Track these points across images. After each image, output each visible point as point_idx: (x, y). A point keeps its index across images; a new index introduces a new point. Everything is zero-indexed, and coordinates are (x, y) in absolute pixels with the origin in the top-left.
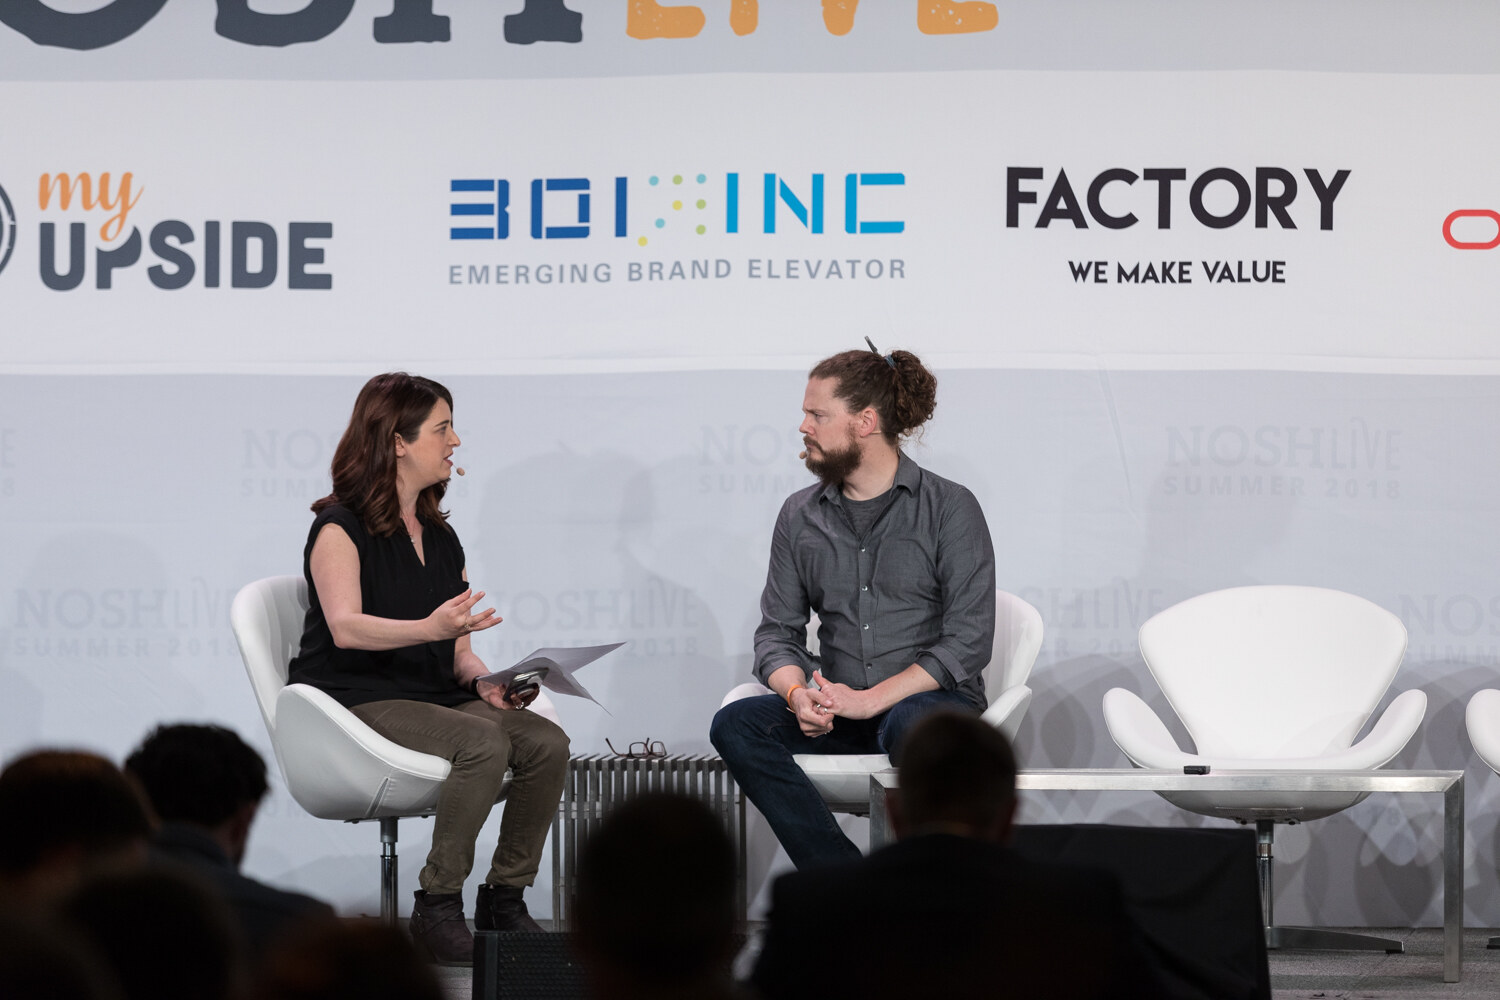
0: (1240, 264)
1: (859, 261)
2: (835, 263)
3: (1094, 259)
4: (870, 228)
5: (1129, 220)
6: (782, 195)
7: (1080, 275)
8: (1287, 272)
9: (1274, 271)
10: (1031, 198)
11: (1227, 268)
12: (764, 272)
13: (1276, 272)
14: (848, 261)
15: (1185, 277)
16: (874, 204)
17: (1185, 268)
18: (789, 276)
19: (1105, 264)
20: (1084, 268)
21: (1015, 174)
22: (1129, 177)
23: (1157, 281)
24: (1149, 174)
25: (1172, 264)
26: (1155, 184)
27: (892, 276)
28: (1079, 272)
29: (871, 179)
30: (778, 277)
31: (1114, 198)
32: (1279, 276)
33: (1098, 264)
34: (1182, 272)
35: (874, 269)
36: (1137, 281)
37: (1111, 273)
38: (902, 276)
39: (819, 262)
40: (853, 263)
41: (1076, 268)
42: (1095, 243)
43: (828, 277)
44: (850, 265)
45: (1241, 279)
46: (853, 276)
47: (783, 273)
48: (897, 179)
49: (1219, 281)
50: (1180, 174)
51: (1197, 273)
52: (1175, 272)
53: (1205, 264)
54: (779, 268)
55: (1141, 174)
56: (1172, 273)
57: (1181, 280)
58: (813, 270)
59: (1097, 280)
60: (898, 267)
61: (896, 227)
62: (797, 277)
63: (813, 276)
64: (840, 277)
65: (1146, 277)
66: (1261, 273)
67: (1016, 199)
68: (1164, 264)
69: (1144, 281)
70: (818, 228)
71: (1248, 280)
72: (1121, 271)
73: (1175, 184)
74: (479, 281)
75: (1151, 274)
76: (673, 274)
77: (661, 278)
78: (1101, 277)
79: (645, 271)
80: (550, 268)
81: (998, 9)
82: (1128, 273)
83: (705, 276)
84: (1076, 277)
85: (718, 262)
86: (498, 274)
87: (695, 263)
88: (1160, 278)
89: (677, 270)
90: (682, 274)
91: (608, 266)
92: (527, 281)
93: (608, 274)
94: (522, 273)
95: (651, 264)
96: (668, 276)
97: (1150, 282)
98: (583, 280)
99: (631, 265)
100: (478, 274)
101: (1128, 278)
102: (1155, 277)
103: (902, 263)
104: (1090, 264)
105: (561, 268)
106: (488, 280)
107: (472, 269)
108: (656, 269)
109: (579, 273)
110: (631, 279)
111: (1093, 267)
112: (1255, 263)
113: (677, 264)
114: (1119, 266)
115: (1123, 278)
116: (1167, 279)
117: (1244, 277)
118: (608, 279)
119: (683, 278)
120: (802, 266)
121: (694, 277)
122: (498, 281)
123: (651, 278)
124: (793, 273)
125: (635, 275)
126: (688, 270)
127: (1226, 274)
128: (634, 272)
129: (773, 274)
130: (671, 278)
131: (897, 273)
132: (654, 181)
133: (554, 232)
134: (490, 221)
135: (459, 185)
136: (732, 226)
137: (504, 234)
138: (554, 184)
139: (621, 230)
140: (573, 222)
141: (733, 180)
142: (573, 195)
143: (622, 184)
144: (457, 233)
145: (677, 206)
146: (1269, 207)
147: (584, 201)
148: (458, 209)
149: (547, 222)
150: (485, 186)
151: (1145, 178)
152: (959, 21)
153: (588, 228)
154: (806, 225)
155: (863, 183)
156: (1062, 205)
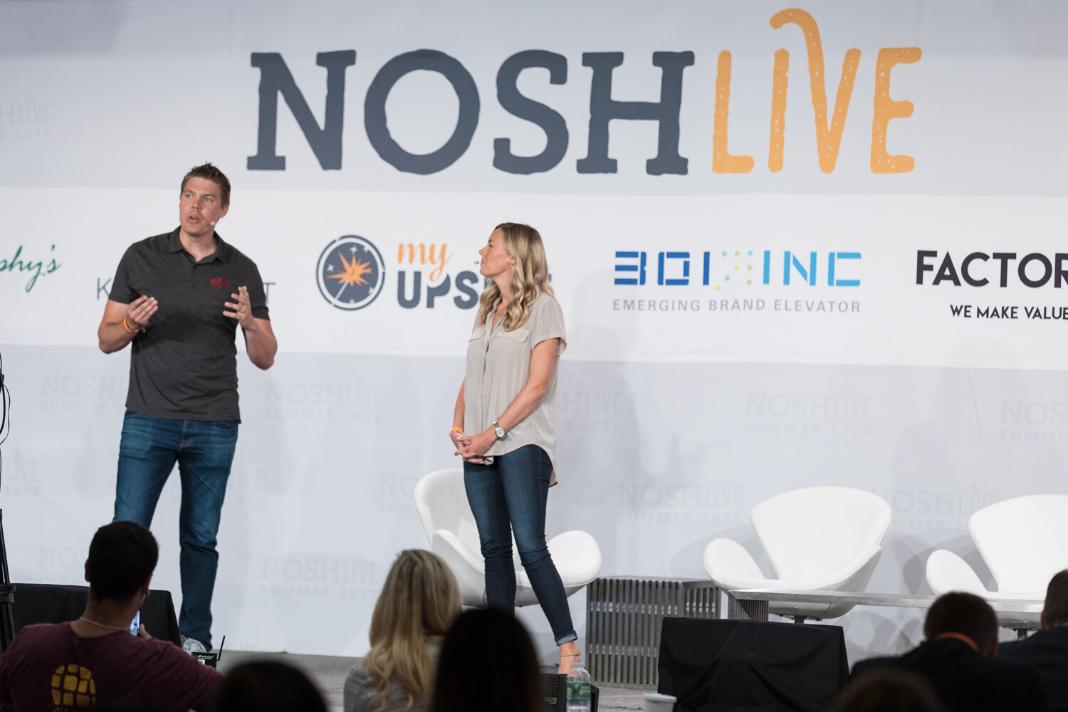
0: (1045, 308)
1: (835, 302)
2: (821, 303)
3: (964, 304)
4: (842, 283)
5: (984, 282)
6: (794, 263)
7: (956, 313)
10: (930, 268)
11: (1038, 310)
12: (783, 307)
13: (1065, 313)
14: (829, 302)
15: (1014, 315)
16: (844, 269)
17: (1014, 310)
18: (796, 310)
19: (970, 307)
20: (959, 309)
21: (922, 254)
22: (984, 257)
23: (999, 317)
24: (996, 256)
25: (1007, 308)
26: (999, 261)
27: (853, 310)
28: (956, 311)
29: (842, 255)
30: (790, 310)
31: (976, 270)
32: (1067, 316)
33: (966, 307)
34: (1013, 312)
35: (843, 307)
36: (987, 316)
37: (973, 312)
38: (858, 310)
39: (813, 302)
40: (832, 303)
41: (954, 309)
42: (964, 294)
44: (830, 304)
45: (1045, 317)
46: (831, 310)
47: (793, 308)
48: (857, 256)
49: (1034, 318)
50: (1013, 256)
51: (1021, 313)
52: (1009, 313)
53: (1026, 308)
54: (791, 305)
55: (991, 256)
56: (1006, 313)
57: (1012, 317)
58: (810, 306)
59: (965, 316)
60: (856, 306)
61: (856, 283)
62: (801, 310)
63: (809, 310)
64: (824, 310)
65: (993, 315)
66: (1057, 314)
67: (922, 268)
68: (1003, 308)
69: (991, 317)
70: (813, 282)
71: (1050, 318)
72: (979, 311)
73: (1010, 262)
74: (629, 308)
75: (995, 313)
76: (733, 307)
77: (727, 309)
78: (968, 314)
79: (718, 305)
80: (667, 302)
81: (915, 161)
82: (983, 312)
83: (751, 308)
84: (954, 314)
85: (758, 301)
86: (640, 305)
87: (746, 301)
88: (1000, 315)
89: (736, 305)
90: (738, 307)
91: (698, 302)
92: (655, 309)
93: (698, 307)
94: (652, 304)
95: (722, 301)
96: (731, 306)
97: (995, 318)
98: (685, 309)
99: (711, 302)
100: (629, 305)
101: (983, 315)
102: (998, 315)
103: (858, 304)
104: (962, 307)
105: (673, 302)
106: (633, 308)
107: (626, 301)
108: (724, 304)
109: (683, 305)
110: (710, 309)
111: (963, 308)
112: (1053, 308)
113: (736, 301)
114: (978, 309)
115: (980, 315)
116: (1004, 316)
117: (1047, 316)
118: (699, 309)
119: (739, 309)
120: (804, 304)
121: (745, 309)
122: (639, 309)
123: (721, 309)
124: (798, 308)
125: (713, 307)
126: (741, 305)
127: (1037, 314)
128: (712, 305)
129: (788, 308)
130: (732, 309)
131: (855, 309)
132: (724, 254)
133: (670, 282)
134: (636, 275)
135: (619, 254)
136: (766, 281)
137: (643, 282)
138: (671, 255)
139: (706, 281)
140: (680, 276)
141: (767, 254)
142: (681, 261)
143: (707, 255)
144: (618, 282)
145: (737, 268)
146: (1062, 277)
147: (687, 265)
148: (619, 268)
149: (667, 276)
150: (634, 255)
151: (994, 258)
152: (893, 166)
153: (688, 280)
154: (806, 281)
155: (838, 258)
156: (947, 272)
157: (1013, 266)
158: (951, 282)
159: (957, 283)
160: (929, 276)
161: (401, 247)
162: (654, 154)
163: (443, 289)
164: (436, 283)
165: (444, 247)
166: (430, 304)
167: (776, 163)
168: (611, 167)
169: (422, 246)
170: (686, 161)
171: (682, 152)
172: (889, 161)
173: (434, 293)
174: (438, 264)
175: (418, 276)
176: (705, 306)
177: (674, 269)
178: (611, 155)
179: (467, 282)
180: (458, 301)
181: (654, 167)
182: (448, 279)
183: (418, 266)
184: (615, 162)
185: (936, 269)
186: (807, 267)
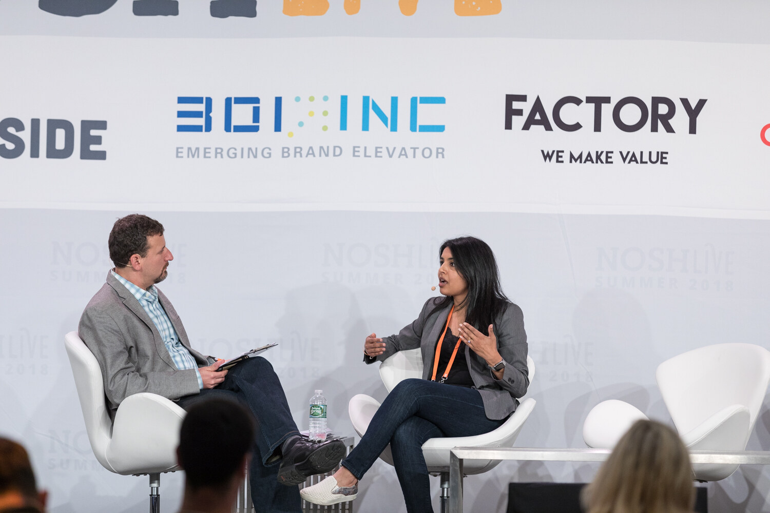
0: (642, 153)
1: (418, 148)
2: (403, 149)
3: (556, 149)
4: (424, 129)
5: (577, 127)
6: (373, 108)
7: (548, 159)
8: (669, 158)
9: (661, 158)
10: (519, 112)
11: (634, 155)
12: (362, 153)
13: (662, 158)
14: (411, 148)
15: (609, 160)
16: (427, 114)
17: (610, 155)
18: (376, 156)
19: (563, 152)
20: (550, 154)
21: (510, 99)
22: (577, 101)
23: (593, 162)
24: (589, 100)
25: (602, 152)
26: (592, 106)
27: (437, 157)
28: (547, 156)
29: (425, 100)
30: (370, 157)
31: (569, 114)
32: (664, 161)
33: (558, 152)
34: (607, 157)
35: (427, 153)
36: (581, 162)
37: (566, 157)
38: (443, 157)
39: (395, 148)
40: (415, 149)
41: (546, 154)
42: (556, 139)
43: (399, 157)
44: (413, 150)
45: (642, 162)
46: (414, 157)
47: (373, 155)
48: (441, 100)
49: (629, 163)
50: (607, 100)
51: (616, 158)
52: (603, 157)
53: (621, 153)
54: (371, 152)
55: (584, 100)
56: (601, 157)
57: (607, 162)
58: (391, 153)
59: (558, 161)
60: (440, 152)
61: (440, 129)
62: (381, 157)
63: (391, 156)
64: (407, 157)
65: (586, 160)
66: (654, 159)
67: (510, 113)
68: (597, 152)
69: (585, 162)
70: (394, 128)
71: (646, 163)
72: (572, 156)
73: (604, 106)
74: (193, 156)
75: (589, 158)
76: (308, 154)
77: (301, 156)
78: (560, 159)
79: (292, 152)
80: (236, 150)
82: (576, 157)
83: (327, 155)
84: (545, 160)
85: (335, 147)
86: (205, 153)
87: (321, 148)
88: (594, 160)
89: (311, 152)
90: (313, 154)
91: (270, 149)
92: (222, 157)
93: (270, 154)
94: (219, 152)
95: (296, 148)
96: (306, 155)
97: (589, 163)
98: (255, 157)
99: (283, 148)
100: (193, 153)
101: (576, 160)
102: (592, 161)
103: (443, 150)
104: (554, 151)
105: (242, 149)
106: (198, 157)
107: (189, 149)
108: (298, 151)
109: (251, 152)
110: (283, 157)
111: (555, 154)
112: (650, 153)
113: (311, 148)
114: (571, 153)
115: (573, 160)
116: (599, 161)
117: (644, 160)
118: (270, 157)
119: (314, 156)
120: (384, 151)
121: (320, 156)
122: (205, 157)
123: (295, 156)
124: (379, 154)
125: (286, 155)
126: (317, 152)
127: (633, 159)
128: (285, 152)
129: (367, 155)
130: (307, 156)
131: (440, 155)
132: (298, 99)
133: (239, 129)
134: (201, 122)
135: (181, 100)
136: (343, 126)
137: (208, 128)
138: (239, 101)
139: (278, 128)
140: (249, 122)
141: (344, 99)
142: (250, 107)
143: (278, 101)
144: (181, 128)
145: (311, 114)
146: (659, 120)
147: (256, 112)
148: (181, 114)
149: (235, 122)
150: (198, 100)
151: (587, 102)
152: (479, 8)
153: (258, 126)
154: (387, 126)
155: (421, 102)
156: (538, 117)
158: (542, 127)
160: (518, 122)
176: (277, 153)
177: (242, 114)
185: (526, 114)
186: (388, 112)
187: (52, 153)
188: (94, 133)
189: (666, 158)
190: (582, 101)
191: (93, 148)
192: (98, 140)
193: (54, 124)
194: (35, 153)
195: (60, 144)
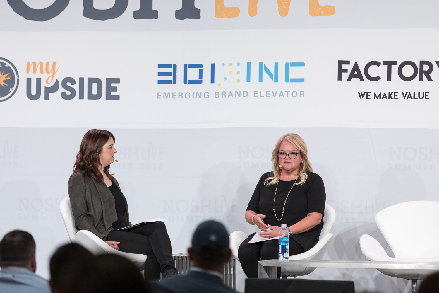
0: (414, 93)
1: (290, 92)
2: (282, 92)
3: (366, 91)
4: (293, 80)
5: (378, 78)
6: (265, 69)
7: (362, 97)
8: (430, 96)
9: (425, 95)
10: (346, 71)
11: (410, 94)
12: (259, 95)
13: (426, 96)
14: (286, 92)
15: (396, 97)
16: (294, 72)
17: (396, 94)
18: (267, 96)
19: (370, 93)
20: (363, 94)
21: (340, 63)
22: (378, 64)
23: (387, 99)
24: (385, 63)
25: (392, 93)
26: (386, 66)
27: (300, 96)
28: (361, 95)
29: (293, 64)
30: (263, 97)
31: (373, 71)
32: (427, 97)
33: (367, 93)
34: (395, 96)
35: (295, 94)
36: (380, 98)
37: (372, 96)
39: (277, 92)
40: (288, 92)
41: (360, 94)
42: (366, 85)
43: (279, 97)
44: (287, 93)
45: (414, 98)
46: (288, 97)
47: (265, 96)
48: (302, 64)
49: (407, 99)
50: (395, 63)
51: (400, 96)
52: (393, 96)
53: (403, 93)
54: (264, 94)
55: (382, 63)
56: (392, 96)
57: (395, 98)
58: (275, 95)
59: (367, 98)
60: (302, 94)
61: (302, 80)
62: (269, 97)
63: (275, 96)
64: (283, 97)
65: (383, 97)
66: (421, 96)
67: (341, 71)
68: (389, 93)
69: (382, 99)
70: (276, 80)
71: (417, 98)
72: (375, 95)
73: (393, 66)
74: (167, 98)
75: (385, 96)
76: (229, 95)
77: (225, 97)
79: (220, 95)
80: (190, 93)
81: (335, 8)
82: (377, 96)
83: (239, 96)
84: (360, 97)
85: (244, 92)
86: (173, 95)
87: (236, 92)
88: (388, 97)
89: (231, 94)
91: (208, 93)
92: (182, 98)
93: (208, 96)
94: (180, 95)
95: (222, 92)
97: (385, 99)
98: (200, 97)
99: (216, 92)
100: (167, 96)
101: (377, 98)
103: (304, 92)
104: (365, 93)
105: (193, 93)
106: (169, 98)
107: (165, 93)
108: (224, 94)
109: (198, 94)
110: (216, 97)
112: (419, 93)
113: (231, 92)
114: (374, 93)
116: (390, 98)
118: (208, 97)
119: (233, 97)
120: (271, 93)
121: (236, 96)
122: (173, 98)
123: (222, 97)
124: (268, 95)
125: (217, 96)
126: (234, 94)
127: (410, 96)
128: (217, 95)
129: (262, 96)
130: (228, 97)
131: (302, 96)
132: (223, 65)
133: (191, 82)
134: (170, 78)
135: (160, 66)
136: (248, 80)
137: (175, 82)
138: (192, 66)
139: (213, 81)
140: (197, 78)
141: (249, 64)
142: (197, 70)
143: (213, 66)
144: (160, 82)
145: (231, 73)
146: (424, 74)
147: (201, 72)
148: (160, 74)
149: (189, 78)
150: (169, 66)
151: (383, 65)
152: (323, 12)
153: (202, 80)
154: (272, 79)
155: (291, 66)
156: (356, 73)
157: (395, 69)
158: (358, 79)
159: (362, 79)
160: (345, 76)
161: (28, 64)
162: (180, 7)
163: (55, 88)
164: (51, 84)
165: (54, 63)
166: (47, 97)
167: (253, 11)
168: (154, 15)
169: (41, 63)
170: (199, 11)
171: (197, 6)
172: (320, 9)
173: (49, 91)
174: (51, 74)
175: (39, 81)
176: (212, 95)
177: (193, 74)
178: (154, 8)
179: (69, 84)
180: (64, 95)
181: (180, 15)
182: (57, 81)
183: (38, 75)
184: (156, 12)
185: (349, 71)
186: (273, 71)
187: (91, 97)
188: (113, 85)
189: (428, 96)
190: (381, 64)
191: (113, 93)
192: (115, 89)
193: (91, 81)
194: (81, 97)
195: (95, 92)
